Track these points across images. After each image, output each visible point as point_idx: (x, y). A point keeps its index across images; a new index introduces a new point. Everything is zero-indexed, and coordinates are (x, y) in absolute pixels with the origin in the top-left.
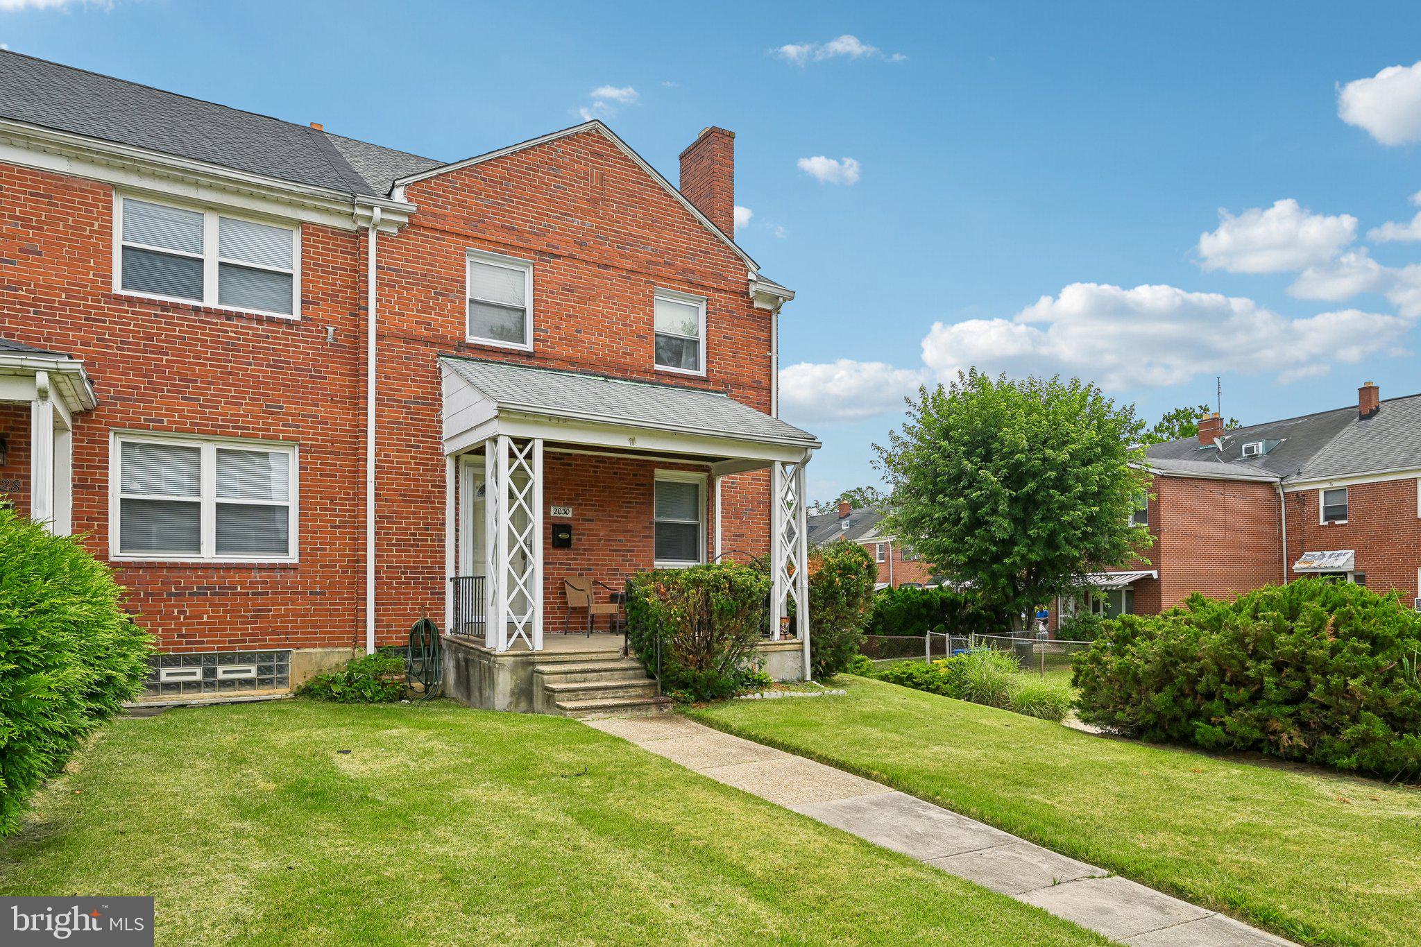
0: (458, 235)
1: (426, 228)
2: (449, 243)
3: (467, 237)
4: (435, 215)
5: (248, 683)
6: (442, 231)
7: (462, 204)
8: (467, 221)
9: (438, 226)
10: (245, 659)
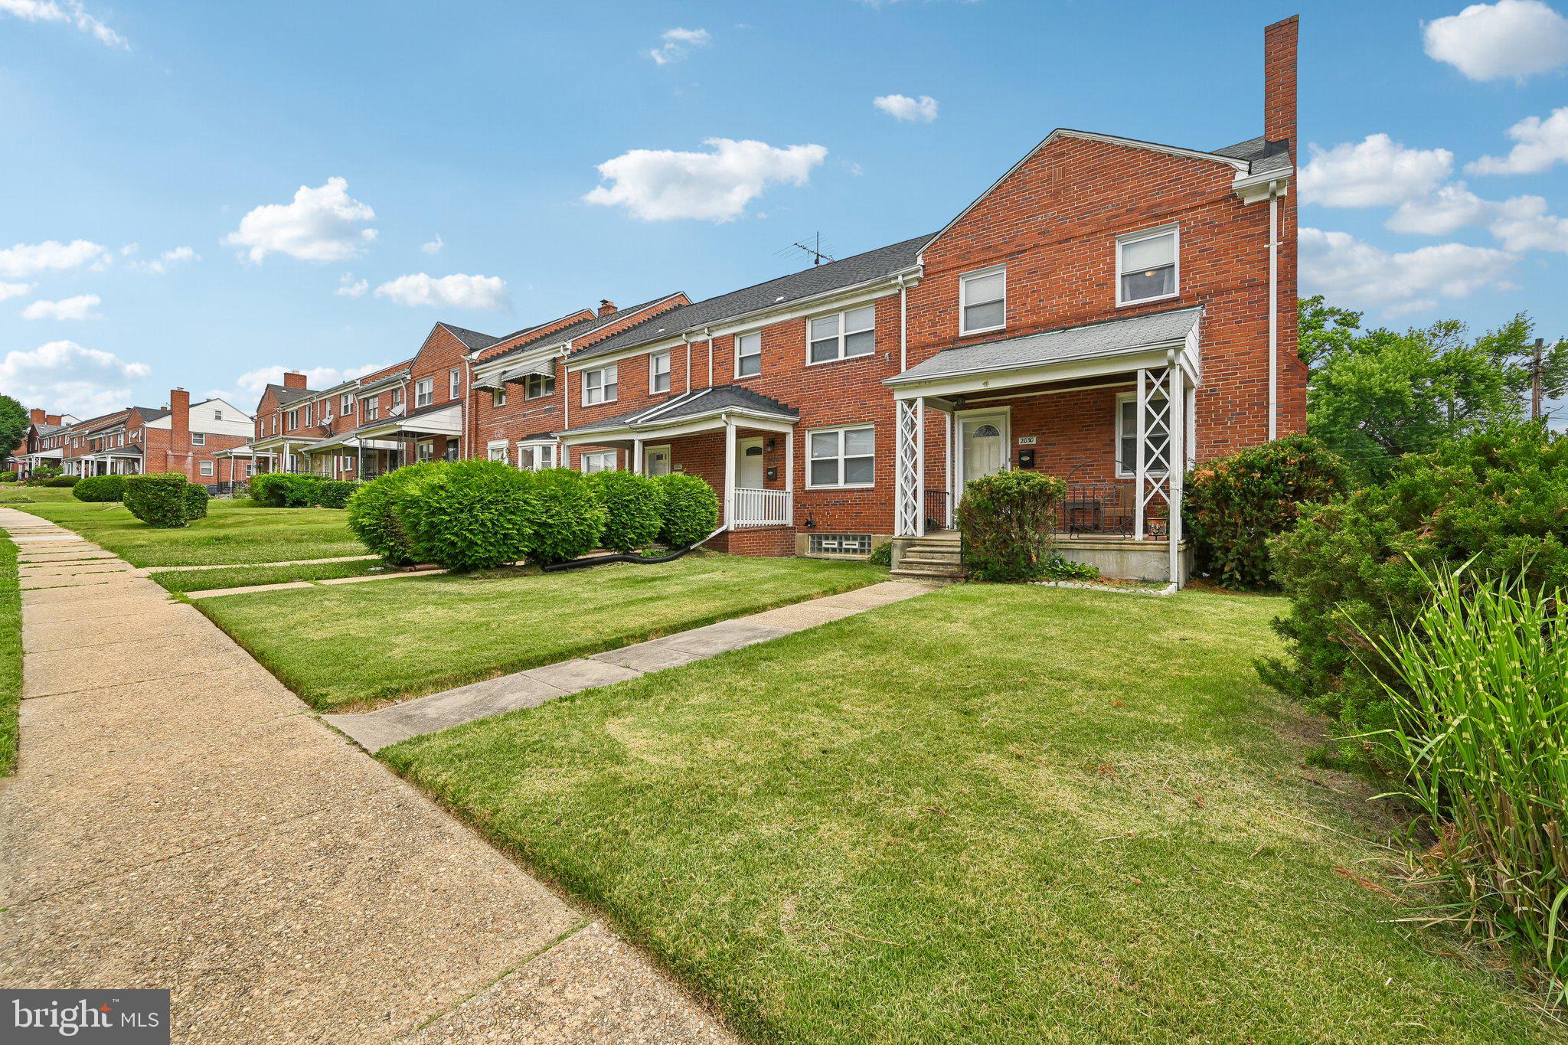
0: (954, 268)
1: (934, 273)
2: (949, 277)
3: (959, 267)
4: (939, 263)
5: (855, 551)
6: (943, 271)
7: (956, 247)
8: (958, 257)
9: (941, 268)
10: (855, 539)
